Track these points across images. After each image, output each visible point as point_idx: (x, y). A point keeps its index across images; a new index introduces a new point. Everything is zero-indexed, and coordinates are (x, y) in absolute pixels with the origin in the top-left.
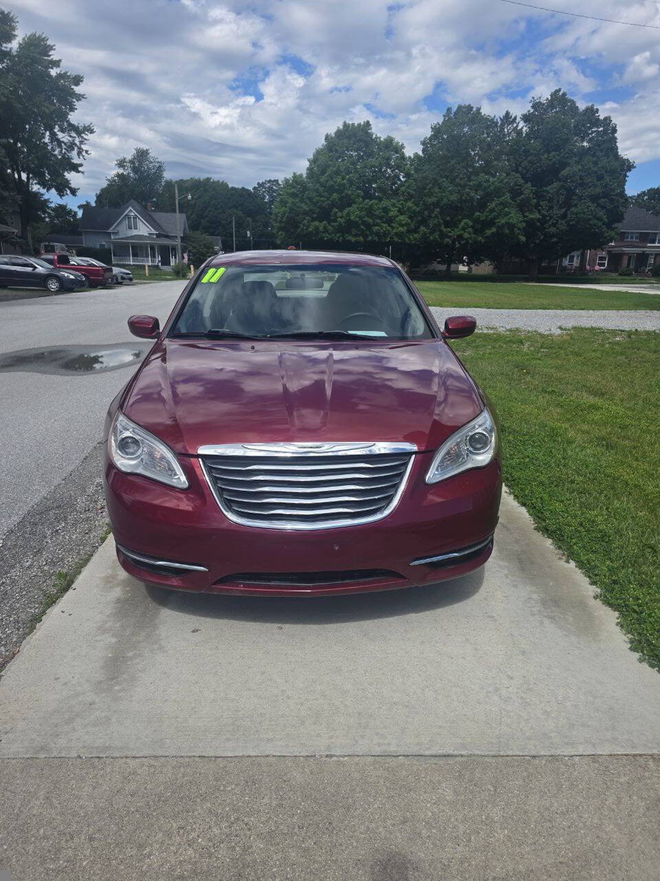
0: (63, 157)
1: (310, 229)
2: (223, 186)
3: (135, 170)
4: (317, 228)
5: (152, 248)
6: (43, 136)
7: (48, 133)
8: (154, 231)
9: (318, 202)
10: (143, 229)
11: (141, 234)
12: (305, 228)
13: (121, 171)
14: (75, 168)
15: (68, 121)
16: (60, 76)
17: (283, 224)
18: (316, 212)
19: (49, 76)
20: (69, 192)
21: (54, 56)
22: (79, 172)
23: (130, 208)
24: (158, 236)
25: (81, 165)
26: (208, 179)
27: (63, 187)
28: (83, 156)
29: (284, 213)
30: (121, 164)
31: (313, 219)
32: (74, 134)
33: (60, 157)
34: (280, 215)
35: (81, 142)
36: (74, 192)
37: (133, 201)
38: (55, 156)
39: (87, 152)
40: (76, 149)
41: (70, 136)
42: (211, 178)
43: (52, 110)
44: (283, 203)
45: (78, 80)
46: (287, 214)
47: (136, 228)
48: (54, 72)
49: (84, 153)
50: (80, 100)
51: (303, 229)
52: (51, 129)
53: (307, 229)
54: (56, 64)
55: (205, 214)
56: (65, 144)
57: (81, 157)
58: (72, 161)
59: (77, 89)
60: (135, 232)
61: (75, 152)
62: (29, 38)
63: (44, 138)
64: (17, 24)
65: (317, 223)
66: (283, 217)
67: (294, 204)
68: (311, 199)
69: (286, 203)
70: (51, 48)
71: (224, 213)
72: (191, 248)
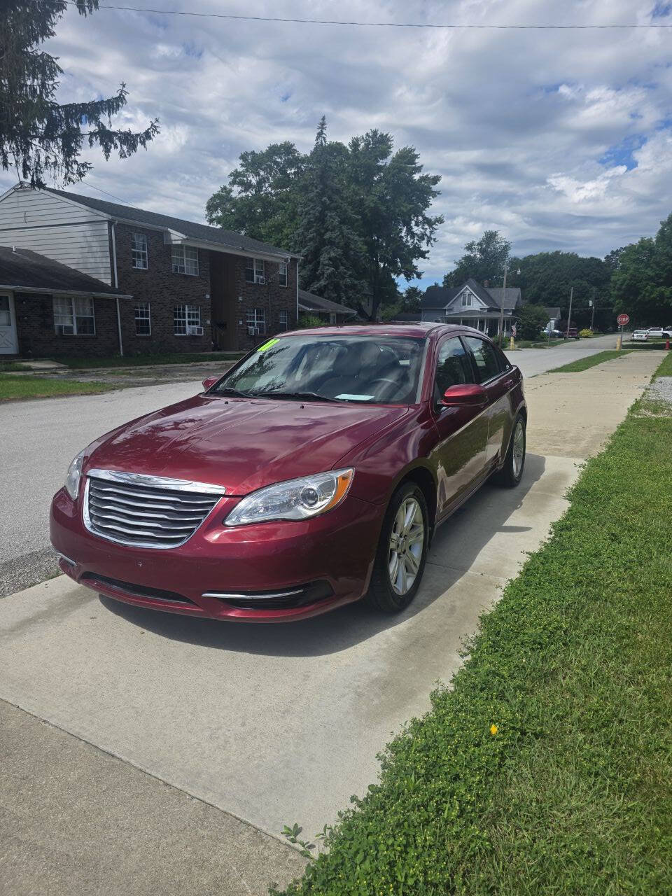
0: (415, 246)
1: (654, 295)
2: (572, 258)
3: (482, 251)
4: (662, 294)
5: (482, 322)
6: (401, 231)
7: (405, 229)
8: (486, 306)
9: (666, 265)
10: (476, 305)
11: (473, 309)
12: (647, 294)
13: (468, 253)
14: (422, 254)
15: (423, 216)
16: (422, 179)
17: (621, 292)
18: (664, 276)
19: (413, 181)
20: (415, 275)
21: (419, 162)
22: (425, 258)
23: (467, 286)
24: (490, 310)
25: (428, 252)
26: (557, 253)
27: (410, 272)
28: (431, 244)
29: (625, 280)
30: (470, 247)
31: (659, 285)
32: (426, 226)
33: (411, 247)
34: (619, 283)
35: (431, 232)
36: (419, 276)
37: (471, 280)
38: (409, 246)
39: (434, 240)
40: (426, 238)
41: (423, 228)
42: (560, 252)
43: (409, 208)
44: (625, 270)
45: (436, 180)
46: (627, 281)
47: (469, 304)
48: (416, 177)
49: (432, 241)
50: (436, 196)
51: (645, 295)
52: (407, 224)
53: (649, 296)
54: (419, 169)
55: (546, 287)
56: (418, 236)
57: (429, 245)
58: (422, 249)
59: (434, 188)
60: (468, 308)
61: (424, 242)
62: (401, 152)
63: (401, 232)
64: (392, 142)
65: (662, 289)
66: (622, 285)
67: (637, 270)
68: (658, 264)
69: (628, 269)
70: (416, 156)
71: (567, 284)
72: (521, 320)
